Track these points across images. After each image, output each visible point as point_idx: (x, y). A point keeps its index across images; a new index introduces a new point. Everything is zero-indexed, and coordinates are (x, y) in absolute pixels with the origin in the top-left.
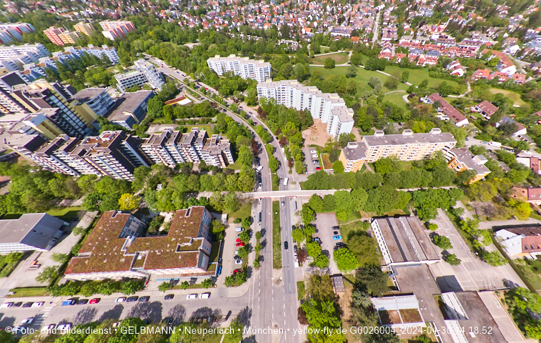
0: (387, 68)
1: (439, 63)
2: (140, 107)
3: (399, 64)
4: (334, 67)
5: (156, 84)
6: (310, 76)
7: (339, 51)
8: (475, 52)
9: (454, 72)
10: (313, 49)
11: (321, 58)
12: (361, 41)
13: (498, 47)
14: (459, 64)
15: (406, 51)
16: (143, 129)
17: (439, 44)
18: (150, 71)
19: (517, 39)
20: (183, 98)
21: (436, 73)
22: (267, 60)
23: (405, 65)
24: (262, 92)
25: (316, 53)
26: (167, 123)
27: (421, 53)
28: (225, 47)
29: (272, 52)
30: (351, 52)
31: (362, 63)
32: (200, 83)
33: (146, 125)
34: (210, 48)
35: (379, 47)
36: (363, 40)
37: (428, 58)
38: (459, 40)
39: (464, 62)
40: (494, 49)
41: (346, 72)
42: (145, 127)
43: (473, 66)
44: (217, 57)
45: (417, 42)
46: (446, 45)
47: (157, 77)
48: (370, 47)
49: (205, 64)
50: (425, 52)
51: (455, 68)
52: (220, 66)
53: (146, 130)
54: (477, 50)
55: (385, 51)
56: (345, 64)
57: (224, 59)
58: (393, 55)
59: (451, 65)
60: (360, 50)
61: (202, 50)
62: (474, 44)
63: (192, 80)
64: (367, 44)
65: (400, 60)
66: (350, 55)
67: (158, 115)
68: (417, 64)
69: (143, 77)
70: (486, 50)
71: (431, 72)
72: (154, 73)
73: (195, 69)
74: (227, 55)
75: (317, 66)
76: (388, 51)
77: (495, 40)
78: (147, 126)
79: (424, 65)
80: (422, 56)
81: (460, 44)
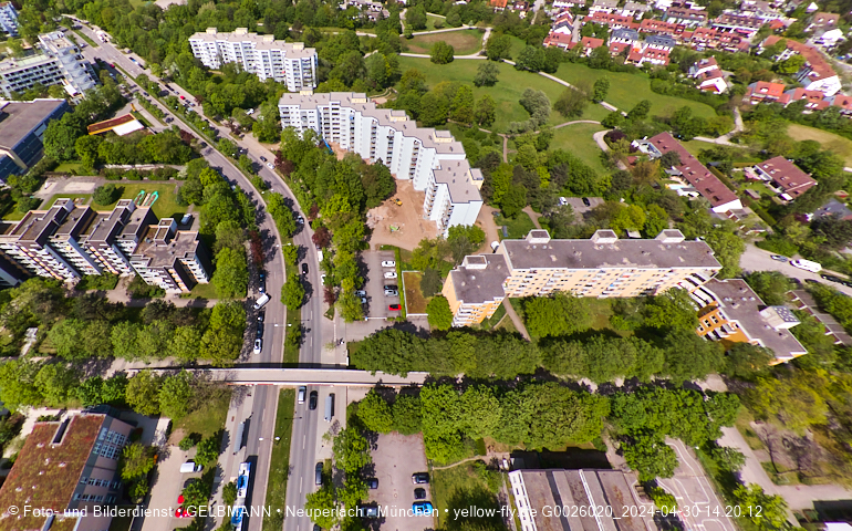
0: (562, 67)
1: (673, 62)
2: (32, 135)
3: (588, 60)
4: (451, 60)
5: (76, 85)
6: (399, 77)
7: (465, 27)
8: (749, 40)
9: (705, 84)
10: (411, 19)
11: (427, 39)
12: (511, 7)
13: (798, 33)
14: (716, 67)
15: (602, 32)
16: (29, 188)
17: (672, 20)
18: (66, 59)
19: (837, 16)
20: (128, 119)
21: (666, 84)
22: (310, 42)
23: (601, 62)
24: (290, 115)
25: (416, 29)
26: (84, 173)
27: (634, 38)
28: (232, 11)
29: (327, 23)
30: (489, 29)
31: (511, 55)
32: (172, 85)
33: (36, 177)
34: (201, 11)
35: (547, 21)
36: (514, 4)
37: (650, 51)
38: (715, 13)
39: (725, 61)
40: (790, 35)
41: (474, 72)
42: (35, 182)
43: (746, 71)
44: (211, 31)
45: (626, 13)
46: (686, 22)
47: (80, 70)
48: (529, 21)
49: (185, 45)
50: (643, 37)
51: (708, 75)
52: (216, 50)
53: (36, 188)
54: (753, 35)
55: (558, 31)
56: (474, 56)
57: (223, 37)
58: (575, 40)
59: (699, 67)
60: (508, 26)
61: (185, 15)
62: (746, 22)
63: (154, 78)
64: (523, 14)
65: (590, 51)
66: (486, 36)
67: (66, 155)
68: (626, 62)
69: (53, 67)
70: (773, 39)
71: (656, 80)
72: (75, 63)
73: (163, 55)
74: (231, 29)
75: (416, 57)
76: (565, 30)
77: (789, 15)
78: (40, 180)
79: (640, 65)
80: (636, 44)
81: (717, 22)
